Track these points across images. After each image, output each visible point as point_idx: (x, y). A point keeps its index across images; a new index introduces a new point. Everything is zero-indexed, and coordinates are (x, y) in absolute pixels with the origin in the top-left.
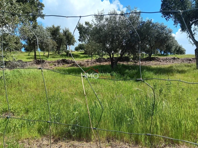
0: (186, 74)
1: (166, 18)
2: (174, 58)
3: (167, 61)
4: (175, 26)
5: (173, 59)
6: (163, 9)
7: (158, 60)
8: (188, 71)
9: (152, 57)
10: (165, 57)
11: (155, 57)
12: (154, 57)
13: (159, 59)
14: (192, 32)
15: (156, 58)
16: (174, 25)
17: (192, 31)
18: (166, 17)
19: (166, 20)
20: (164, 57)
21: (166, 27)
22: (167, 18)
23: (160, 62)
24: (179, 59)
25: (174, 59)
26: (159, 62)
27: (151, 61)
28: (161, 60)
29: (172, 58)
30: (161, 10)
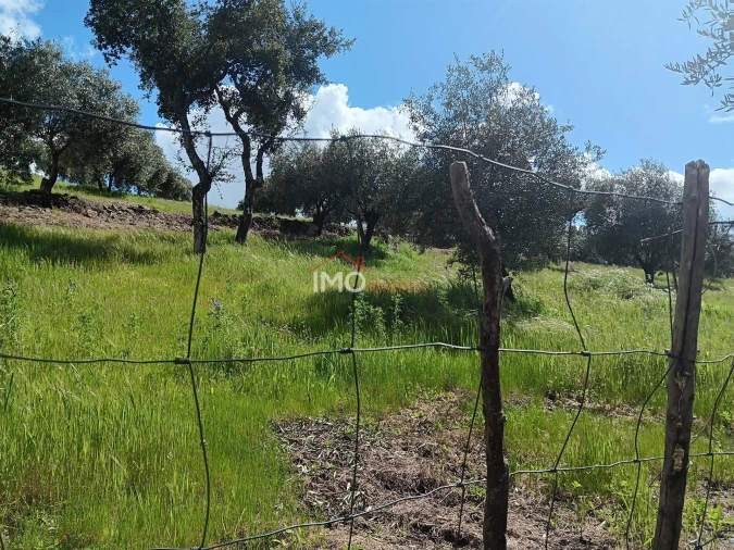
0: (155, 268)
1: (105, 54)
2: (140, 207)
3: (113, 218)
4: (145, 92)
5: (135, 210)
6: (97, 18)
7: (78, 207)
8: (166, 256)
9: (53, 191)
10: (108, 202)
11: (66, 195)
12: (62, 192)
13: (83, 205)
14: (189, 127)
15: (73, 197)
16: (142, 87)
17: (190, 124)
18: (106, 48)
19: (107, 60)
20: (106, 199)
21: (115, 88)
22: (112, 55)
23: (87, 216)
24: (155, 212)
25: (140, 211)
26: (78, 217)
27: (48, 210)
28: (90, 211)
29: (132, 208)
30: (91, 18)
